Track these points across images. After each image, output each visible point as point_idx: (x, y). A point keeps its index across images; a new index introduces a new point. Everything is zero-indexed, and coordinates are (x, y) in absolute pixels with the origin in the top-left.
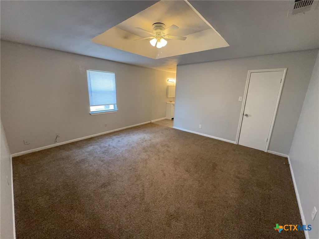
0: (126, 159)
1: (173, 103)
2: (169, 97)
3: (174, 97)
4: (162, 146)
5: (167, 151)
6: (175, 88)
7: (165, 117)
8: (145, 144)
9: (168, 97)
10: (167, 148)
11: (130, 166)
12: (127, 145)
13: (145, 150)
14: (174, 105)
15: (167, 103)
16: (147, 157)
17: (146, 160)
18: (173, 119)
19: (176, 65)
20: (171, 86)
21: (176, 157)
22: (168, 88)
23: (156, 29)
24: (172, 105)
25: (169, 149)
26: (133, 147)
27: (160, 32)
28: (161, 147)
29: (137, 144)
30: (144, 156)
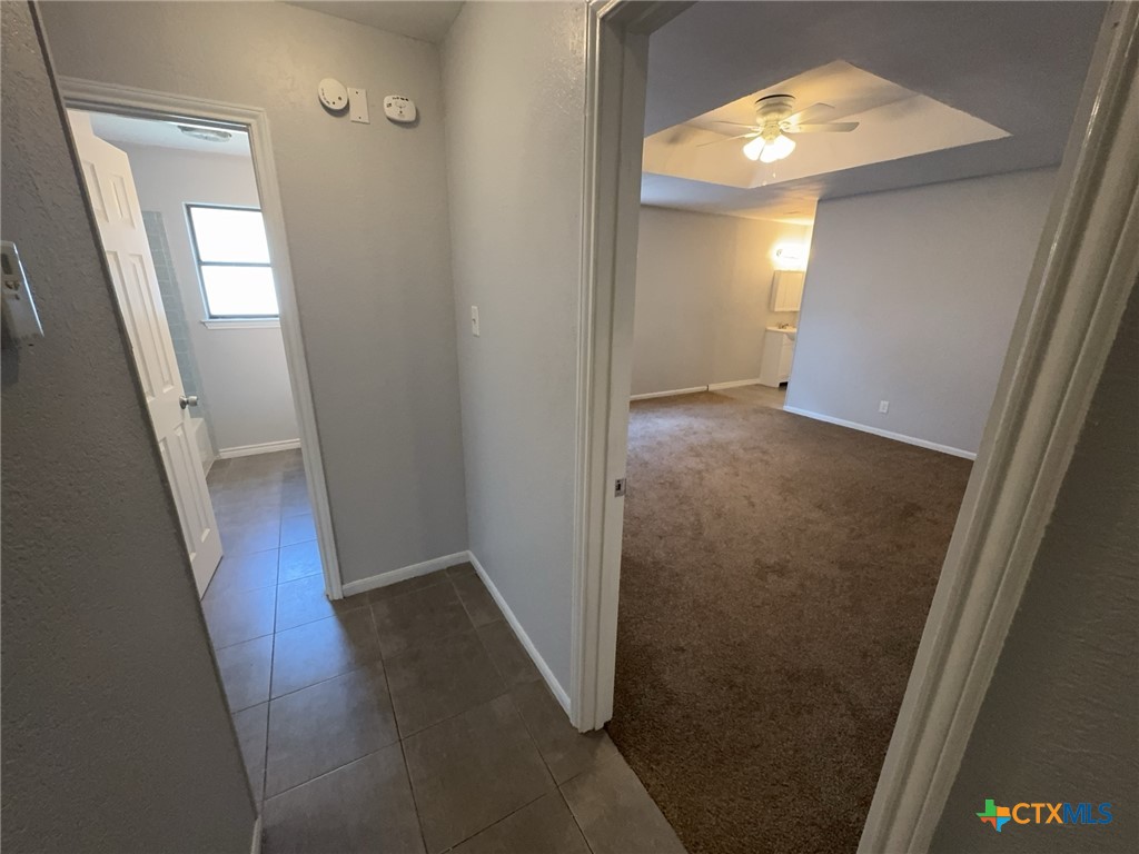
0: (647, 463)
1: (789, 330)
2: (776, 310)
3: (798, 309)
4: (745, 449)
5: (762, 461)
6: (802, 278)
7: (757, 376)
8: (692, 440)
9: (773, 312)
10: (761, 455)
11: (661, 477)
12: (643, 437)
13: (695, 451)
14: (792, 337)
15: (767, 331)
16: (701, 467)
17: (699, 472)
18: (784, 385)
19: (817, 199)
20: (789, 272)
21: (788, 476)
22: (774, 281)
23: (765, 114)
24: (785, 336)
25: (765, 458)
26: (659, 443)
27: (778, 120)
28: (741, 451)
29: (671, 436)
30: (693, 463)
